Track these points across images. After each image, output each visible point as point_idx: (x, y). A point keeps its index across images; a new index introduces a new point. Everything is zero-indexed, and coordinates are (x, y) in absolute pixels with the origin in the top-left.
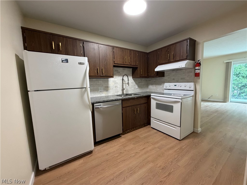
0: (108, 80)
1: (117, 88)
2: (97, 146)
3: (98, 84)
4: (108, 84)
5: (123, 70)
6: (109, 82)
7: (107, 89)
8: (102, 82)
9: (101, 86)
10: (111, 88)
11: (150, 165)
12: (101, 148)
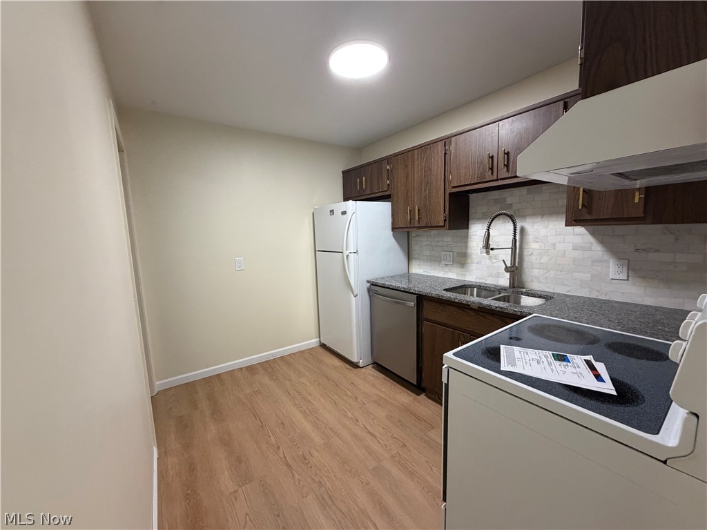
0: (468, 235)
1: (495, 261)
2: (377, 370)
3: (440, 244)
4: (466, 247)
5: (528, 194)
6: (469, 239)
7: (463, 262)
8: (450, 240)
9: (449, 250)
10: (476, 261)
11: (318, 440)
12: (369, 374)
